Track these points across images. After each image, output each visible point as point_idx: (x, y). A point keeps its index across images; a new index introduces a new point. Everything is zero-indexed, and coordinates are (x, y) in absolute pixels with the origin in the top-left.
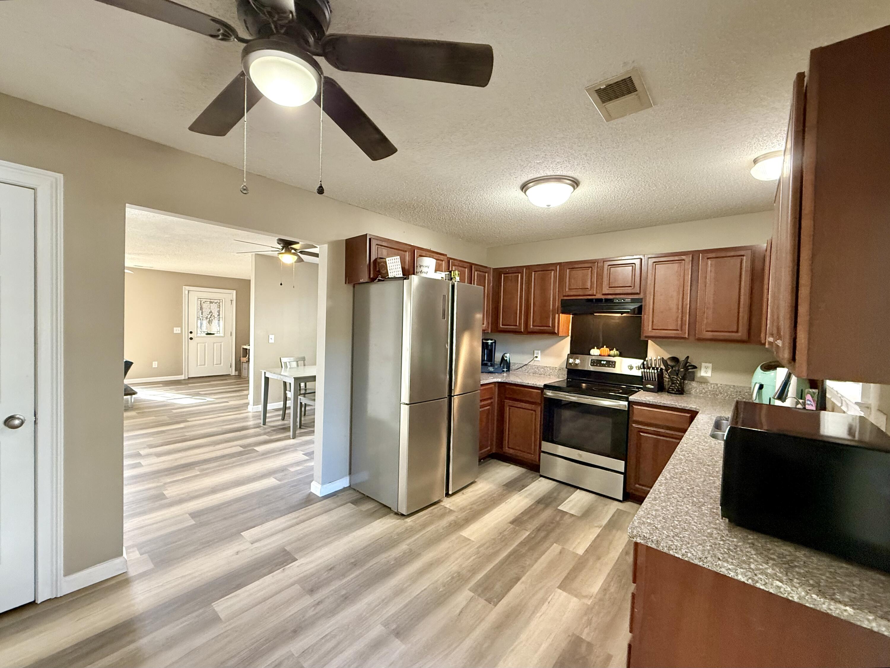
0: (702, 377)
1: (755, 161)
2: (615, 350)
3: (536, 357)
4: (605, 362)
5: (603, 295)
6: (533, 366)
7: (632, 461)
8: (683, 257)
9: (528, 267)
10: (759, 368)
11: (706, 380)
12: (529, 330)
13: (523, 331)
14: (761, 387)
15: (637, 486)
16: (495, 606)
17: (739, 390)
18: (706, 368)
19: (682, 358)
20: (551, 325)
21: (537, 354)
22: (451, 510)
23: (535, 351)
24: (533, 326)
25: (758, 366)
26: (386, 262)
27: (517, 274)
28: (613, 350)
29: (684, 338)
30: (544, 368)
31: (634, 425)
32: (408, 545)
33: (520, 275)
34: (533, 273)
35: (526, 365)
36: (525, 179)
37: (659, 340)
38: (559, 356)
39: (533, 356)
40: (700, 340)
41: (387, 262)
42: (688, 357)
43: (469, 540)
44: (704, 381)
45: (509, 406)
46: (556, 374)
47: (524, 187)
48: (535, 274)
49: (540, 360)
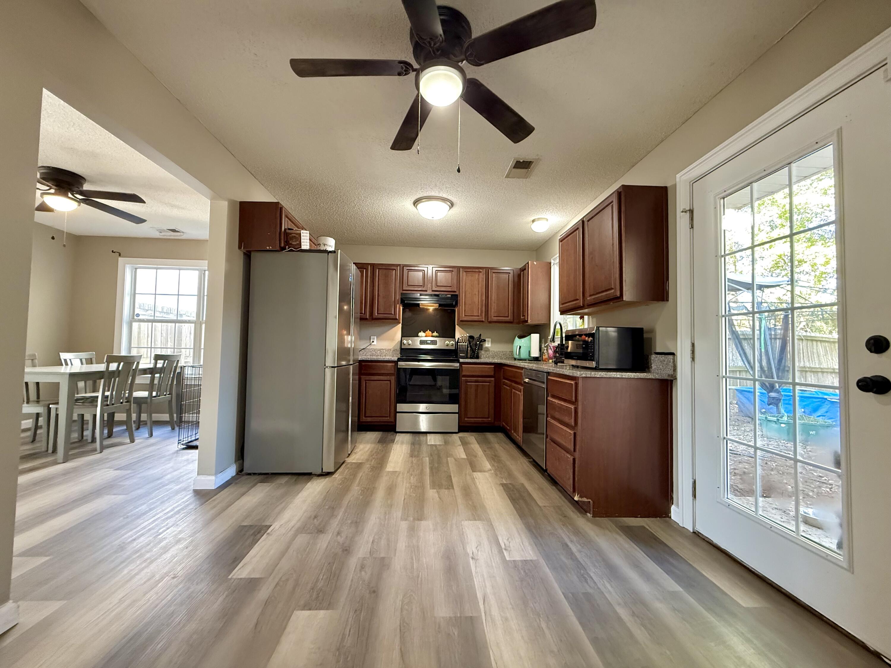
0: (487, 348)
1: (533, 221)
2: (435, 332)
3: (373, 342)
4: (430, 342)
5: (433, 291)
6: (370, 349)
7: (463, 403)
8: (481, 270)
9: (373, 266)
10: (517, 337)
11: (488, 349)
12: (374, 317)
13: (368, 317)
14: (520, 347)
15: (466, 419)
16: (453, 488)
17: (505, 353)
18: (488, 341)
19: (476, 336)
20: (393, 313)
21: (374, 339)
22: (360, 463)
23: (372, 337)
24: (378, 313)
25: (515, 337)
26: (300, 233)
27: (362, 270)
28: (434, 332)
29: (483, 321)
30: (380, 350)
31: (463, 378)
32: (358, 486)
33: (365, 271)
34: (377, 270)
35: (364, 349)
36: (418, 196)
37: (464, 323)
38: (393, 340)
39: (369, 341)
40: (490, 322)
41: (302, 234)
42: (480, 335)
43: (396, 472)
44: (487, 350)
45: (366, 380)
46: (391, 354)
47: (416, 203)
48: (379, 271)
49: (376, 344)
